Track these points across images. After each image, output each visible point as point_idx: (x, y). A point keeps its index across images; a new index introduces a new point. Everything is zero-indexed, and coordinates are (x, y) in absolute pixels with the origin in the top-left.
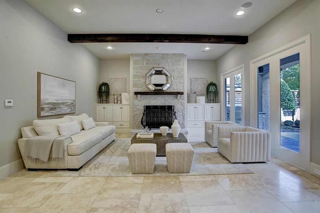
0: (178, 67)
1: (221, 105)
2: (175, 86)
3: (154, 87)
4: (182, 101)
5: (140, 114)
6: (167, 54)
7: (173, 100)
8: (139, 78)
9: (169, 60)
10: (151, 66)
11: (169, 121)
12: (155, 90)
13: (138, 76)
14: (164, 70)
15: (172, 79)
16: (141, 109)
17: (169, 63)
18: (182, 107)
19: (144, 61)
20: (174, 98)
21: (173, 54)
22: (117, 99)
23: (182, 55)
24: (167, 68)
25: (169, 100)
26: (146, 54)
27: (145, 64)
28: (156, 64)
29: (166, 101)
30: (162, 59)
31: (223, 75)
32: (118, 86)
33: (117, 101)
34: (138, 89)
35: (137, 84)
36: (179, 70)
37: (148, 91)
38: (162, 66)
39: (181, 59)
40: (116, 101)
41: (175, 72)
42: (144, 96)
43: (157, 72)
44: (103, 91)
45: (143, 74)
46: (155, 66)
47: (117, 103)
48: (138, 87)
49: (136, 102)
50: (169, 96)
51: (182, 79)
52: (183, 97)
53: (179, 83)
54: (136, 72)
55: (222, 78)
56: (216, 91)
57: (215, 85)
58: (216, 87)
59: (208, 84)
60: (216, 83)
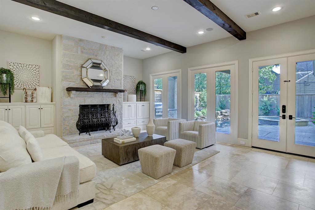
0: (117, 62)
1: (149, 103)
2: (113, 83)
3: (92, 82)
4: (119, 99)
5: (73, 116)
6: (106, 46)
7: (111, 98)
8: (71, 69)
9: (107, 53)
10: (86, 56)
11: (94, 124)
12: (93, 86)
13: (70, 66)
14: (102, 63)
15: (111, 75)
16: (74, 109)
17: (107, 56)
18: (120, 105)
19: (78, 48)
20: (112, 96)
21: (112, 47)
22: (32, 95)
23: (120, 50)
24: (105, 61)
25: (107, 98)
26: (81, 40)
27: (79, 52)
28: (93, 54)
29: (104, 99)
30: (99, 50)
31: (152, 76)
32: (26, 76)
33: (32, 98)
34: (70, 84)
35: (68, 77)
36: (117, 65)
37: (83, 87)
38: (100, 58)
39: (119, 54)
40: (29, 99)
41: (113, 67)
42: (78, 92)
43: (95, 65)
44: (5, 82)
45: (77, 65)
46: (92, 57)
47: (32, 101)
48: (70, 80)
49: (67, 100)
50: (107, 94)
51: (119, 76)
52: (121, 95)
53: (117, 80)
54: (67, 60)
55: (151, 77)
56: (145, 90)
57: (144, 84)
58: (145, 86)
59: (137, 82)
60: (145, 82)
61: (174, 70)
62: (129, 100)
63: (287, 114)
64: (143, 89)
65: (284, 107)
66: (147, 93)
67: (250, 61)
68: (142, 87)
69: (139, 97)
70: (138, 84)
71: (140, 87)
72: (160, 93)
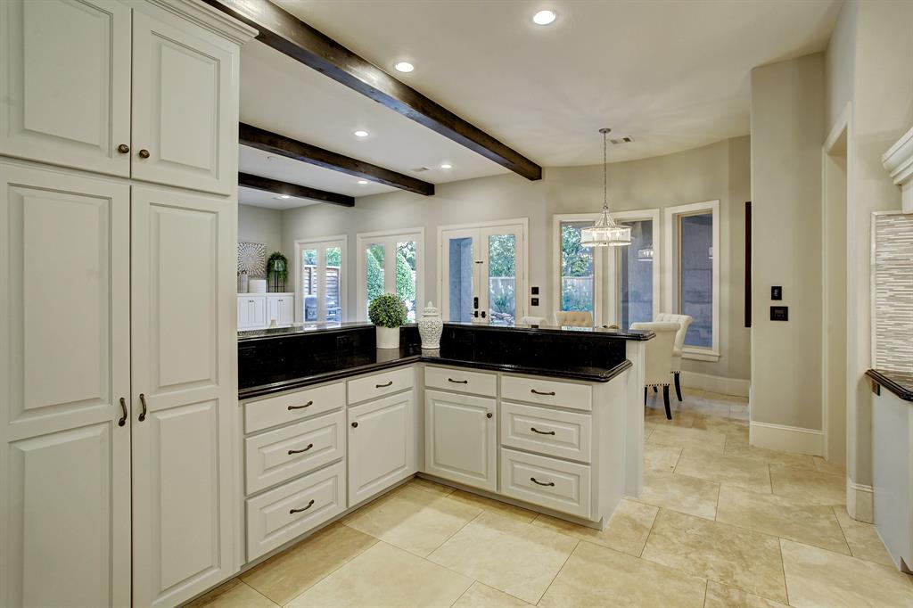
1: (294, 296)
31: (300, 244)
55: (297, 247)
56: (285, 270)
57: (283, 259)
58: (285, 263)
59: (269, 255)
60: (285, 256)
61: (336, 235)
62: (250, 290)
63: (480, 310)
64: (281, 269)
65: (476, 299)
66: (289, 278)
67: (440, 229)
68: (278, 265)
69: (272, 284)
70: (270, 259)
71: (274, 265)
72: (335, 274)
